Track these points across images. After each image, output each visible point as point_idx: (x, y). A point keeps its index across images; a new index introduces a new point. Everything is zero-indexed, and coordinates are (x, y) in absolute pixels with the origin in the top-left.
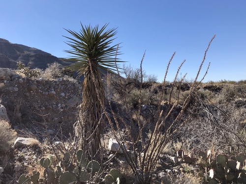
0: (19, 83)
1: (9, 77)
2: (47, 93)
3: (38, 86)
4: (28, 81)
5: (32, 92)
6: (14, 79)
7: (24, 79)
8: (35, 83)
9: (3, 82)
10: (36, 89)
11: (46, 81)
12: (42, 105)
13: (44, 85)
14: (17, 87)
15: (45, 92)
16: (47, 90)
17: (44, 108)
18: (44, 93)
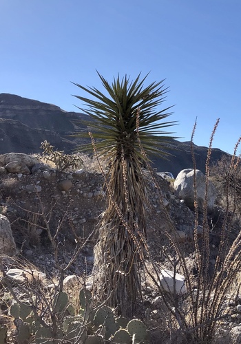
0: (43, 178)
1: (26, 168)
2: (91, 195)
3: (74, 183)
4: (59, 174)
5: (64, 192)
6: (36, 171)
7: (51, 171)
8: (71, 177)
9: (16, 176)
10: (72, 188)
11: (90, 174)
12: (81, 214)
13: (86, 182)
14: (40, 185)
15: (88, 192)
16: (91, 189)
17: (84, 220)
18: (85, 194)
